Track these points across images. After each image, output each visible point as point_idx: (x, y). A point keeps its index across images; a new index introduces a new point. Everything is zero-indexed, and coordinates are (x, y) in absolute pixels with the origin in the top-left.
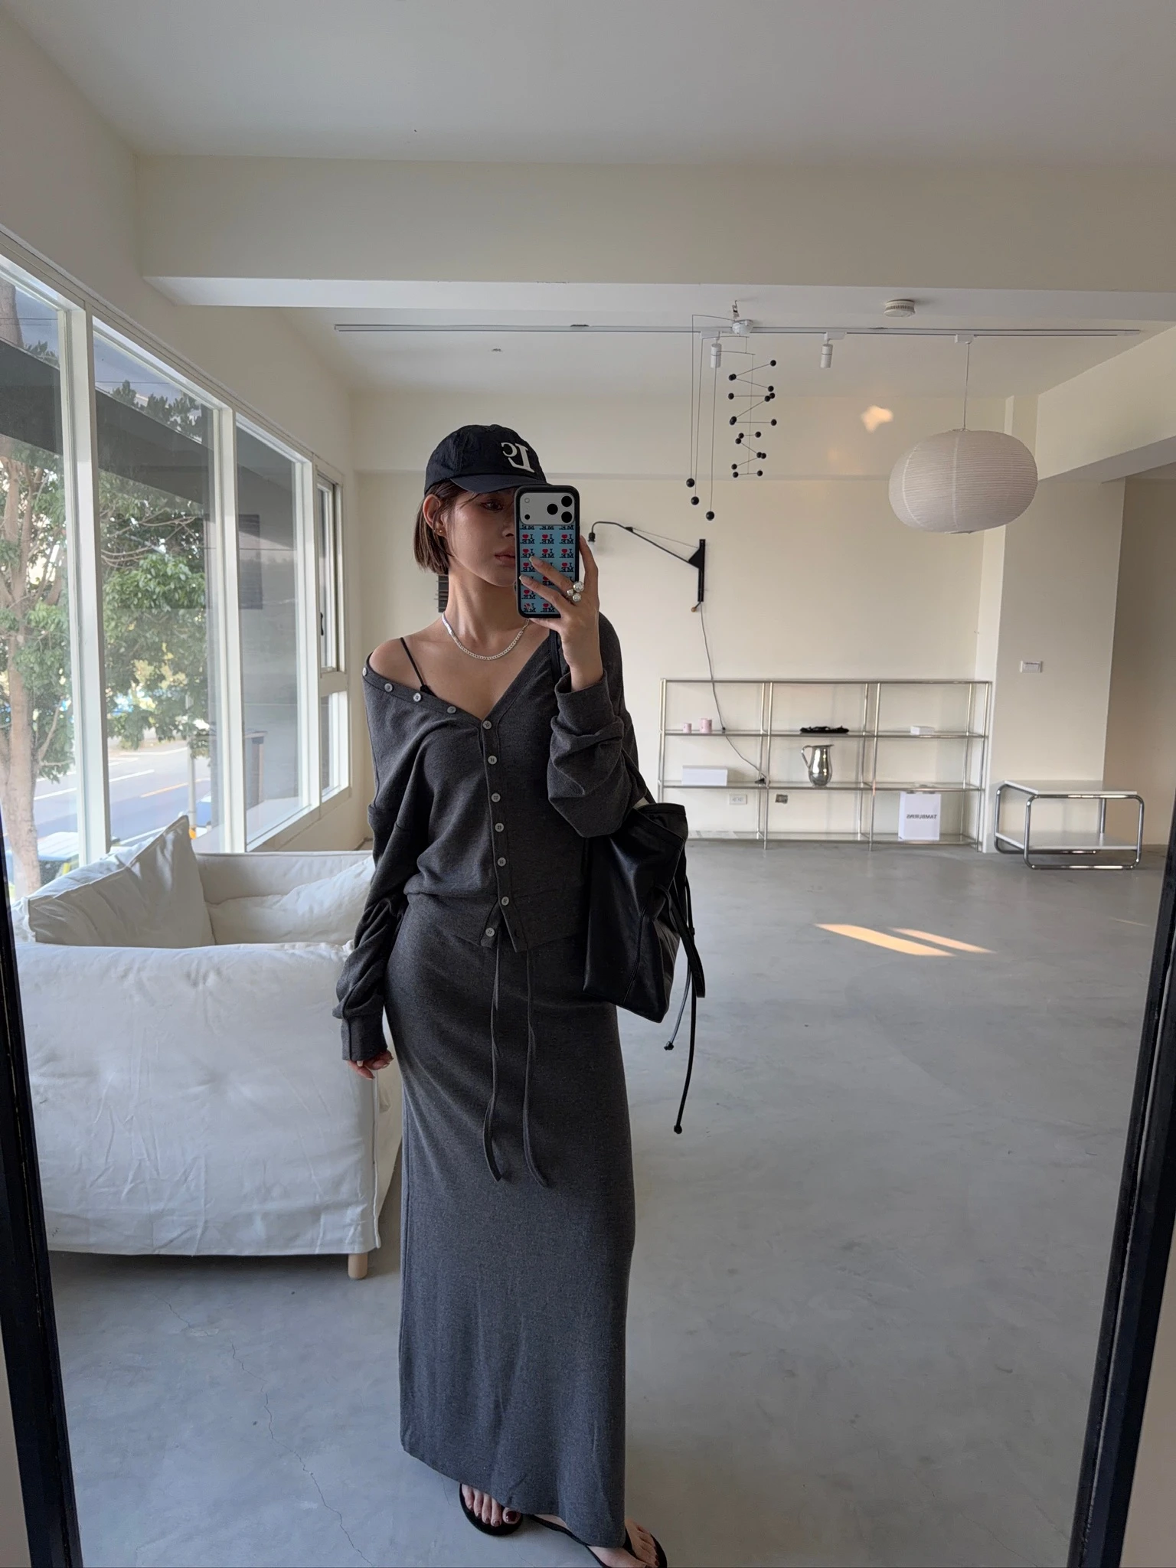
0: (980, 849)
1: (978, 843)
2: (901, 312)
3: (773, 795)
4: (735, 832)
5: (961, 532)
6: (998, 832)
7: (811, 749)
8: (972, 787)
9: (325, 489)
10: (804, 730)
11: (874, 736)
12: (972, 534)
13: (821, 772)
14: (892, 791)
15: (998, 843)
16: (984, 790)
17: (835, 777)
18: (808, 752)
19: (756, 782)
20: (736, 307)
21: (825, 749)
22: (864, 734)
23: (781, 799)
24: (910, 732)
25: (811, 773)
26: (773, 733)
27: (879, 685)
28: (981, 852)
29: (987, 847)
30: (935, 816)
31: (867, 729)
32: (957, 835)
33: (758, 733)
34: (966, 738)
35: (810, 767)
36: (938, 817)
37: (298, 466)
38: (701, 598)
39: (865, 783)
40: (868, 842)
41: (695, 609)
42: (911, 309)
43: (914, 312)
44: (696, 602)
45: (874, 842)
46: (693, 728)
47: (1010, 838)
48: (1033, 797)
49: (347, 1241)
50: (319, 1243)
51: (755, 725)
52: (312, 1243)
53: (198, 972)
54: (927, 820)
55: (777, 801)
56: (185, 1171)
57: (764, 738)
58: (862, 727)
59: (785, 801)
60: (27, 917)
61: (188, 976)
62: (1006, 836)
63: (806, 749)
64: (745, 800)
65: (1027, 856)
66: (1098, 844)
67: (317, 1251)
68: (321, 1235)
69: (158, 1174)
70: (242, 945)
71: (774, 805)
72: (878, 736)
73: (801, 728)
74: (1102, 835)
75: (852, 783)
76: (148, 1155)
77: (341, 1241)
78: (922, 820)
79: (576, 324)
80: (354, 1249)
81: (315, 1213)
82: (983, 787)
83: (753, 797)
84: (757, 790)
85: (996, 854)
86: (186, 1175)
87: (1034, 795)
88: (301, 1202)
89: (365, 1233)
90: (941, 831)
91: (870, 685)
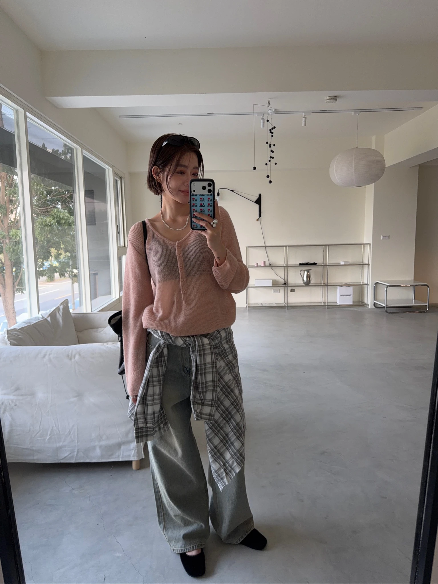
0: (368, 307)
1: (367, 305)
2: (332, 101)
3: (289, 289)
4: (276, 303)
5: (357, 187)
6: (375, 300)
7: (303, 271)
8: (364, 284)
9: (118, 179)
10: (300, 264)
11: (327, 265)
12: (361, 187)
13: (307, 280)
14: (335, 285)
15: (375, 304)
16: (369, 285)
17: (313, 282)
18: (302, 273)
19: (283, 284)
20: (269, 101)
21: (308, 271)
22: (323, 265)
23: (293, 290)
24: (340, 263)
25: (303, 280)
26: (289, 265)
27: (328, 246)
28: (368, 308)
29: (370, 306)
30: (351, 295)
31: (324, 263)
32: (360, 302)
33: (283, 266)
34: (362, 265)
35: (303, 278)
36: (352, 295)
37: (107, 170)
38: (260, 216)
39: (324, 283)
40: (326, 306)
41: (258, 220)
42: (336, 100)
43: (337, 101)
44: (258, 217)
45: (328, 306)
46: (258, 264)
47: (379, 302)
48: (388, 286)
49: (132, 455)
50: (121, 456)
51: (282, 263)
52: (118, 457)
53: (72, 355)
54: (347, 297)
55: (291, 291)
56: (69, 431)
57: (285, 267)
58: (322, 263)
59: (294, 291)
60: (7, 336)
61: (68, 356)
62: (378, 302)
63: (302, 271)
64: (279, 291)
65: (386, 309)
66: (412, 303)
67: (120, 460)
68: (122, 454)
69: (59, 432)
70: (88, 344)
71: (290, 293)
72: (328, 265)
73: (299, 263)
74: (414, 300)
75: (319, 283)
76: (55, 424)
77: (129, 456)
78: (346, 297)
79: (209, 112)
80: (134, 459)
81: (119, 445)
82: (369, 283)
83: (282, 290)
84: (283, 288)
85: (374, 309)
86: (70, 432)
87: (388, 285)
88: (114, 441)
89: (138, 452)
90: (353, 300)
91: (325, 246)
